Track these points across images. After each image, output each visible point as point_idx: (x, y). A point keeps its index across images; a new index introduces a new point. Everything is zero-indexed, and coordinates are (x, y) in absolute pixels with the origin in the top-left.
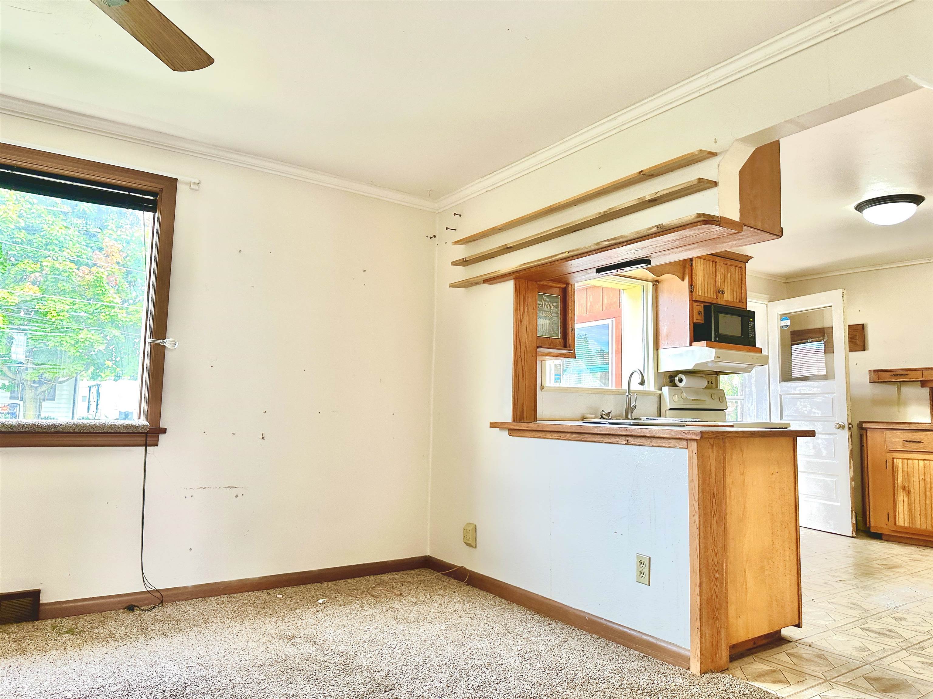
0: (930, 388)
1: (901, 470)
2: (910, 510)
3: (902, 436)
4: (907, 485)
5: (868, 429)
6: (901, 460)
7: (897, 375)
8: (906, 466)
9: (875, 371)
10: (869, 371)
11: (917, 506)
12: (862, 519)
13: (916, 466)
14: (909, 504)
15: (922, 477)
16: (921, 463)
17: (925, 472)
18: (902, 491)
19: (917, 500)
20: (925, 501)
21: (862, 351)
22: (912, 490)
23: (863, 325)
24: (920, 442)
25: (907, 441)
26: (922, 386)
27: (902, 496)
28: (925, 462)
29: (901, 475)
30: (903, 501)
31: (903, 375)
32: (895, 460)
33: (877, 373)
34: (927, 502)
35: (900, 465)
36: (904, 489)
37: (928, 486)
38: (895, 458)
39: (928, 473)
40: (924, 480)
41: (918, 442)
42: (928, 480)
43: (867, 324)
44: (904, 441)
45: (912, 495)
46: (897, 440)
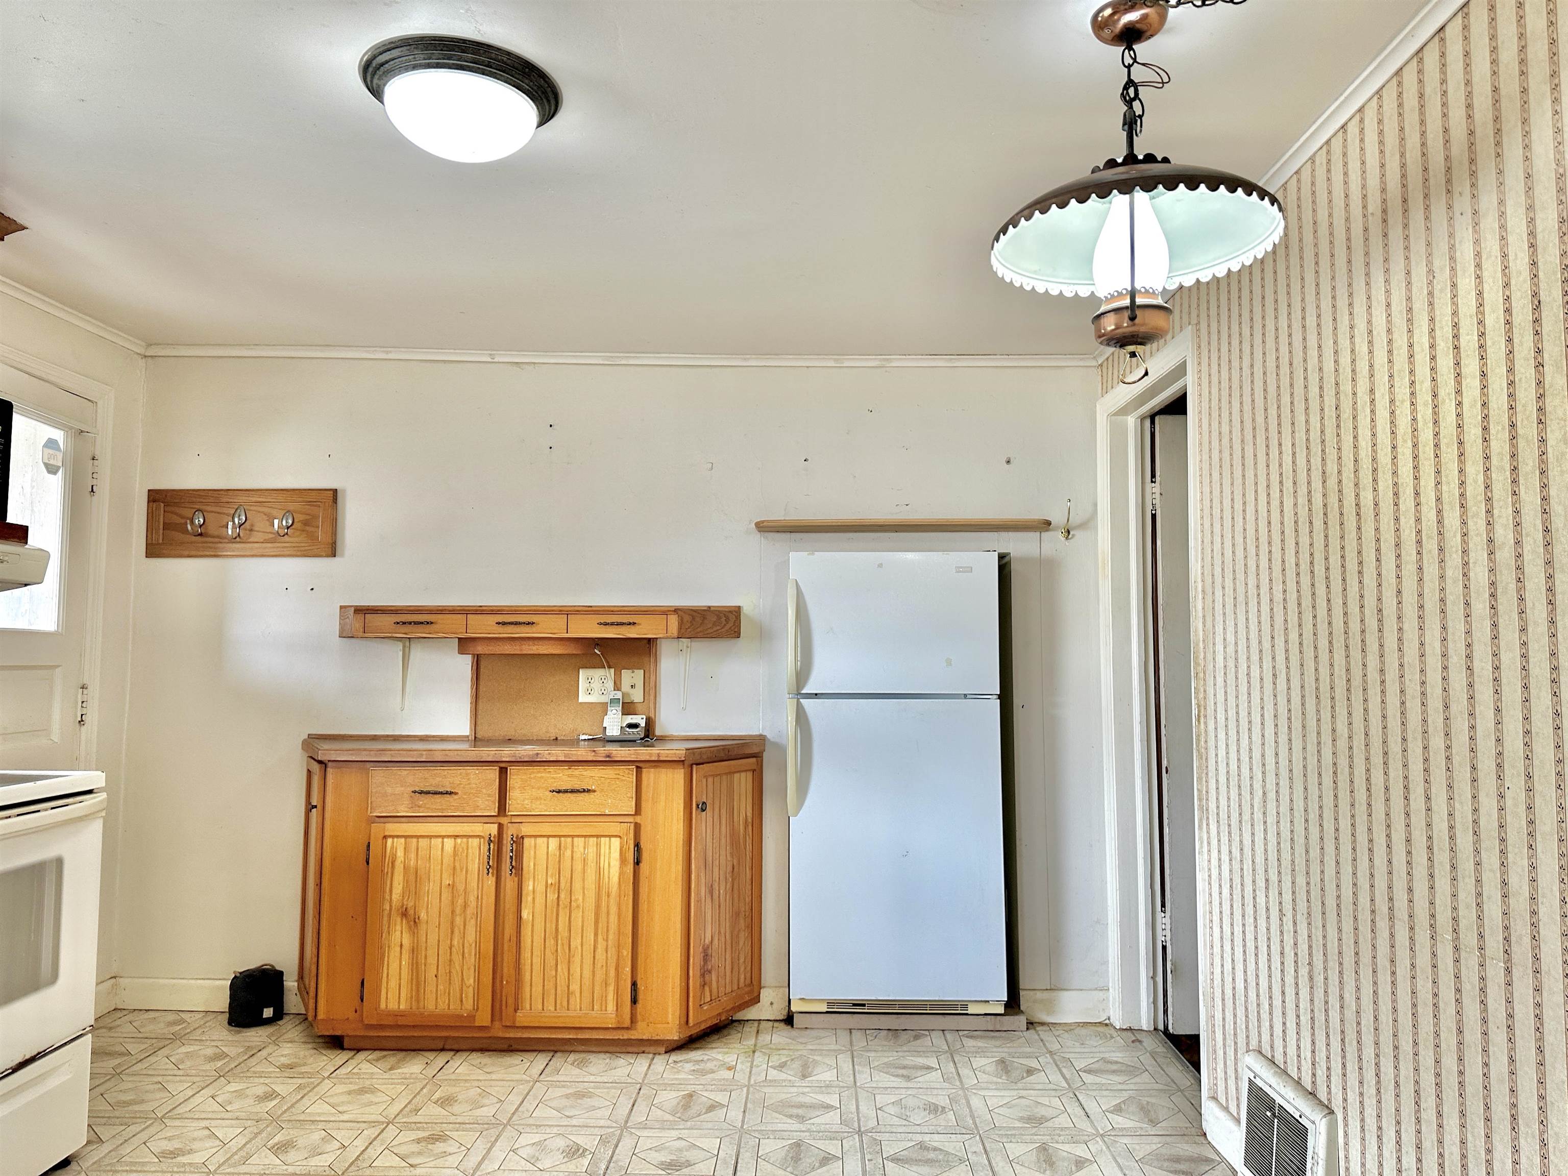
0: (473, 655)
1: (402, 866)
2: (415, 966)
3: (410, 779)
4: (411, 904)
5: (330, 764)
6: (403, 840)
7: (410, 623)
8: (413, 856)
9: (360, 611)
10: (341, 607)
11: (432, 955)
12: (296, 984)
13: (436, 853)
14: (414, 951)
15: (446, 881)
16: (449, 843)
17: (454, 868)
18: (399, 919)
19: (433, 939)
20: (451, 940)
21: (327, 556)
22: (423, 915)
23: (335, 491)
24: (451, 793)
25: (421, 792)
26: (462, 651)
27: (398, 933)
28: (459, 841)
29: (401, 878)
30: (401, 946)
31: (422, 623)
32: (390, 841)
33: (361, 616)
34: (455, 942)
35: (400, 854)
36: (404, 914)
37: (460, 901)
38: (390, 836)
39: (461, 870)
40: (452, 886)
41: (447, 793)
42: (461, 887)
43: (344, 491)
44: (415, 792)
45: (423, 927)
46: (399, 790)
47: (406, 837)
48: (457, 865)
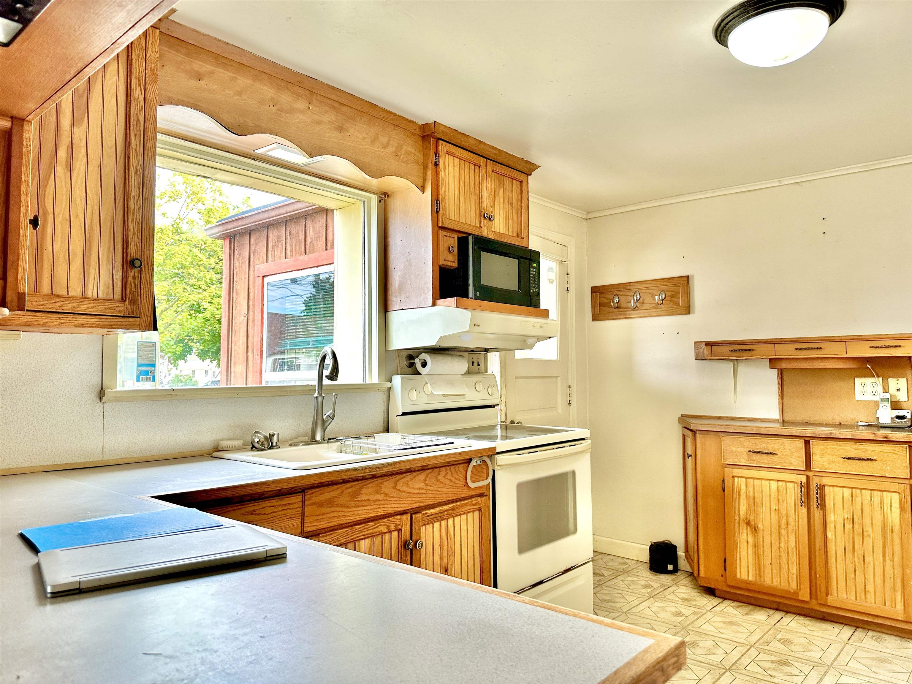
0: (778, 369)
1: (745, 495)
2: (757, 555)
3: (746, 444)
4: (752, 518)
5: (698, 432)
6: (744, 479)
7: (739, 350)
8: (751, 489)
9: (708, 344)
10: (695, 343)
11: (767, 550)
12: (684, 554)
13: (766, 489)
14: (756, 546)
15: (774, 507)
16: (774, 484)
17: (778, 499)
18: (745, 526)
19: (767, 541)
20: (779, 544)
21: (686, 314)
22: (760, 526)
23: (688, 277)
24: (773, 454)
25: (754, 452)
26: (772, 367)
27: (745, 534)
28: (780, 483)
29: (745, 501)
30: (747, 542)
31: (746, 350)
32: (736, 479)
33: (709, 347)
34: (782, 545)
35: (743, 487)
36: (748, 524)
37: (784, 521)
38: (736, 476)
39: (783, 502)
40: (778, 511)
41: (771, 453)
42: (784, 512)
43: (693, 276)
44: (750, 451)
45: (761, 534)
46: (740, 449)
47: (746, 478)
48: (780, 497)
